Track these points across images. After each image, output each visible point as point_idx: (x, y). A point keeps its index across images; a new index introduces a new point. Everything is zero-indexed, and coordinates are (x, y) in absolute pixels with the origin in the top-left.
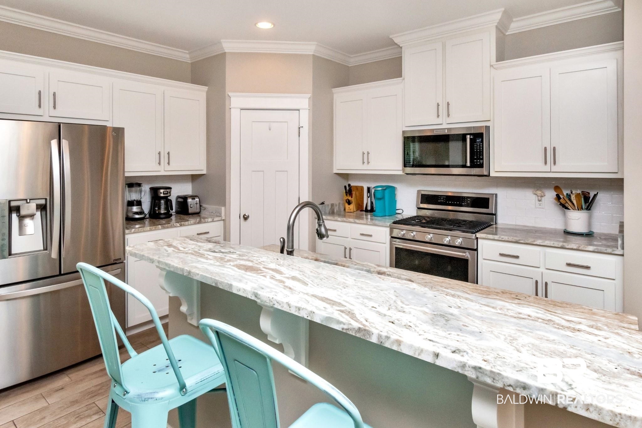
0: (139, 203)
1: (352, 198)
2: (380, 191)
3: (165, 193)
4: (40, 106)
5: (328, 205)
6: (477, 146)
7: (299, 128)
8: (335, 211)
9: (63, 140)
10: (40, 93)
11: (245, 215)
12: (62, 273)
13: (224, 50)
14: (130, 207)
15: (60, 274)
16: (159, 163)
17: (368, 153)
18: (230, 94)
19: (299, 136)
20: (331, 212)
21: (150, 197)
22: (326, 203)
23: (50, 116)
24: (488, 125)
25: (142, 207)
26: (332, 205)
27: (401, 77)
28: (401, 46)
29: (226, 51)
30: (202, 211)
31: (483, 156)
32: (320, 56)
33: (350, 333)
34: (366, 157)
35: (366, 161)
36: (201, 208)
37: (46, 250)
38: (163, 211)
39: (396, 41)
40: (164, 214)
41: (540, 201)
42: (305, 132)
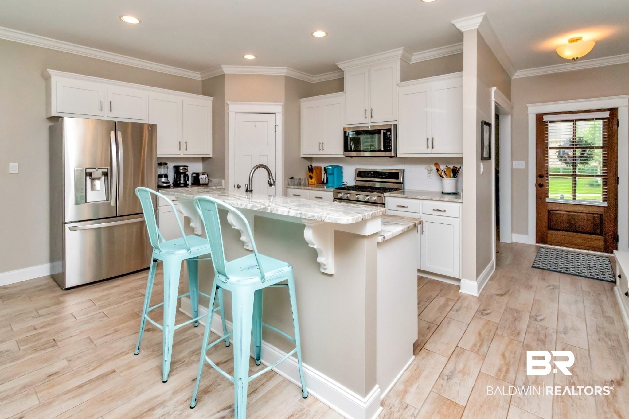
0: (166, 176)
1: (313, 174)
2: (331, 169)
3: (183, 169)
4: (101, 110)
5: (297, 179)
6: (388, 137)
7: (276, 126)
8: (302, 183)
9: (118, 132)
10: (101, 101)
11: (239, 185)
12: (118, 215)
13: (224, 72)
14: (160, 179)
15: (117, 216)
16: (180, 149)
17: (323, 143)
18: (228, 102)
19: (276, 131)
20: (298, 184)
21: (174, 172)
22: (294, 178)
23: (108, 117)
24: (395, 124)
25: (168, 179)
26: (300, 179)
27: (344, 91)
28: (343, 70)
29: (225, 73)
30: (209, 183)
31: (391, 144)
32: (290, 76)
33: (261, 210)
34: (321, 146)
35: (321, 148)
36: (209, 181)
37: (108, 200)
38: (182, 182)
39: (340, 67)
40: (183, 184)
41: (429, 173)
42: (280, 129)
